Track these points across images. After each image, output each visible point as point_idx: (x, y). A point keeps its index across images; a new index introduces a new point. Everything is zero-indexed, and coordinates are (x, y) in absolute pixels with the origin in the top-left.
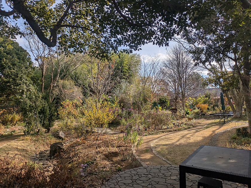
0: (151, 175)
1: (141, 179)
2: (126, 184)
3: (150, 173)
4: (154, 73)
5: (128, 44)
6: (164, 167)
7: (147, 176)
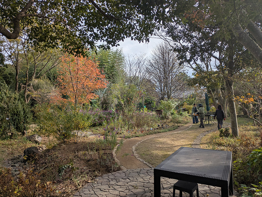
0: (129, 179)
1: (118, 184)
2: (101, 190)
3: (129, 178)
4: (140, 72)
5: (105, 39)
6: (144, 171)
7: (125, 180)
